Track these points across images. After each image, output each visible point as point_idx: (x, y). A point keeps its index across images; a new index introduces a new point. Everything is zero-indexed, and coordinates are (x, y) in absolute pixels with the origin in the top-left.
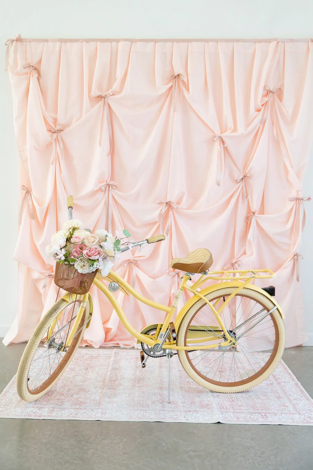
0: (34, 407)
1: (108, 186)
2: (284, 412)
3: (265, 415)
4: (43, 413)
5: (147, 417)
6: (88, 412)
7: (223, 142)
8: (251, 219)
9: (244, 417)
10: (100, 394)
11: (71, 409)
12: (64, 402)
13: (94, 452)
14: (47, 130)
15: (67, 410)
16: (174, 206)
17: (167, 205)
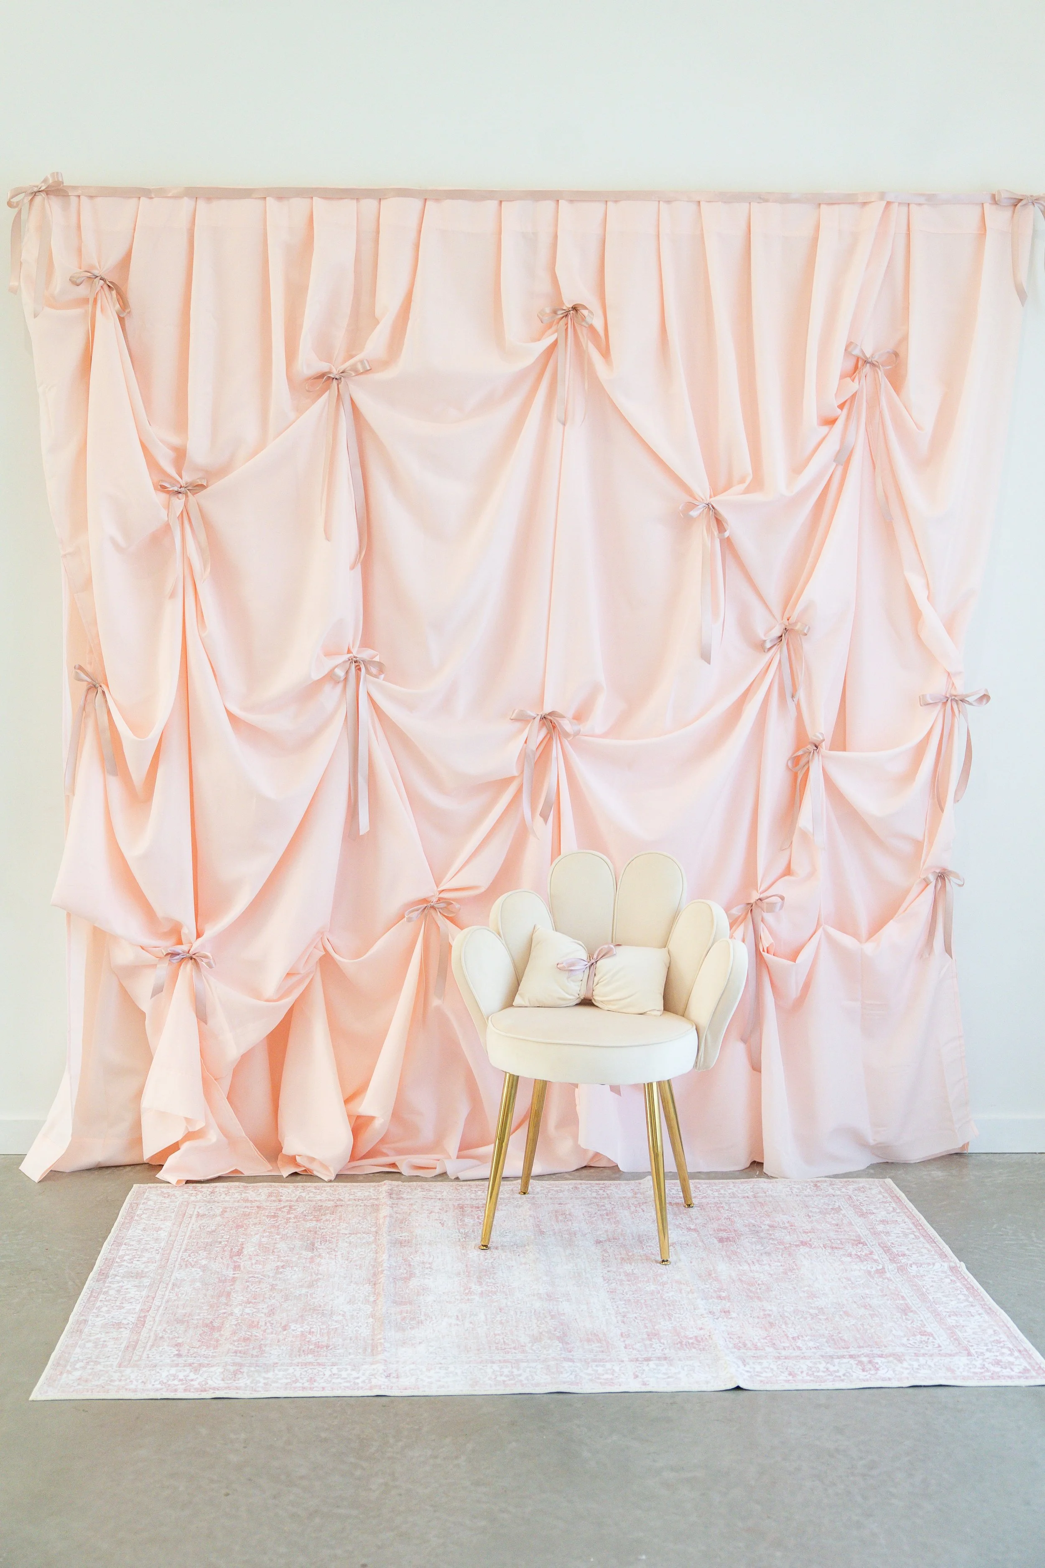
0: (177, 1365)
1: (354, 665)
2: (922, 1351)
3: (870, 1362)
4: (210, 1382)
5: (525, 1382)
6: (344, 1374)
7: (719, 522)
8: (808, 762)
9: (810, 1368)
10: (371, 1320)
11: (291, 1365)
12: (265, 1346)
13: (386, 1484)
14: (156, 489)
15: (279, 1371)
16: (567, 725)
17: (544, 724)
